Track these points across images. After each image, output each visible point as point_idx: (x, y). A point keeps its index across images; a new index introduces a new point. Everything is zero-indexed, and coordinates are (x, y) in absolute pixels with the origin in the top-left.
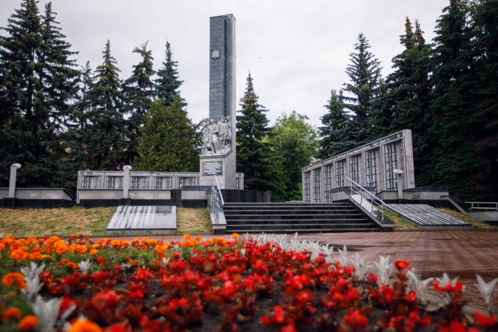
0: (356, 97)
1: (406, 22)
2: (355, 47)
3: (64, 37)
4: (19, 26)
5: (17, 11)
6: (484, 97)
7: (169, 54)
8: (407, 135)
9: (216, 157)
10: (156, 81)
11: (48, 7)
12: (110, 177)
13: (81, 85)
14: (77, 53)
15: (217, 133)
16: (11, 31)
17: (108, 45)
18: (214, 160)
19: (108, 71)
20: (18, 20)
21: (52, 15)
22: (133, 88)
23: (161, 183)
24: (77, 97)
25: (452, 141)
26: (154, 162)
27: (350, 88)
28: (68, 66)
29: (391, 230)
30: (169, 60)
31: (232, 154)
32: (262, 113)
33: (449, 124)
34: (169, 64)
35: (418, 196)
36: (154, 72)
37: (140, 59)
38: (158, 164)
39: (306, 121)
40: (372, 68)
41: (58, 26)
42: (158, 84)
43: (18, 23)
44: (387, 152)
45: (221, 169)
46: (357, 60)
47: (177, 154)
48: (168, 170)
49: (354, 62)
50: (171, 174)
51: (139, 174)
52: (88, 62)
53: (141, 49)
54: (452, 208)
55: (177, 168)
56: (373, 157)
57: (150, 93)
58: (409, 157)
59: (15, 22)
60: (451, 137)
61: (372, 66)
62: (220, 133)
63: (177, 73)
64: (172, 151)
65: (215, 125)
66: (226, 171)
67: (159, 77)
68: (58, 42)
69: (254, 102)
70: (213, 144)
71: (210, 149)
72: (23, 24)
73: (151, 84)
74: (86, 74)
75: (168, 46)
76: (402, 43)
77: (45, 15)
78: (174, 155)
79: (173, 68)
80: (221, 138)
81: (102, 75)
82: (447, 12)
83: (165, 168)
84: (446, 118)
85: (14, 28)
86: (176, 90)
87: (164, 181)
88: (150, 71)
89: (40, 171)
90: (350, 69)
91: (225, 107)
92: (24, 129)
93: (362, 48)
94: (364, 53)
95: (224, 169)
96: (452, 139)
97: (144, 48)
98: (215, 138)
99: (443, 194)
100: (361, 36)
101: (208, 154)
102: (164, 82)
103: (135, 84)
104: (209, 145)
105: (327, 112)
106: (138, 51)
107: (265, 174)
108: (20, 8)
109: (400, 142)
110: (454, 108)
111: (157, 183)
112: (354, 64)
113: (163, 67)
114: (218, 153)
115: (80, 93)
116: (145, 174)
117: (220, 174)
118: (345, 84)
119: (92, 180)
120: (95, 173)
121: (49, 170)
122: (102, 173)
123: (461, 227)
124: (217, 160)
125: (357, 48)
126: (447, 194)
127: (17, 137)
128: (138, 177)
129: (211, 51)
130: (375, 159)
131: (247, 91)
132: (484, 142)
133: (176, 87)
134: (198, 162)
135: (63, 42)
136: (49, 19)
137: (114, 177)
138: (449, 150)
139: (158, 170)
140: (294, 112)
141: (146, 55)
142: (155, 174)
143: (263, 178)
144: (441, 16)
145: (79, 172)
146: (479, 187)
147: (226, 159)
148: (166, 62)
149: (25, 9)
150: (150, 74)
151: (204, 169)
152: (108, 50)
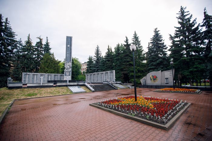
0: (96, 58)
1: (108, 46)
3: (12, 29)
6: (123, 64)
7: (47, 40)
11: (7, 19)
12: (33, 75)
13: (18, 45)
14: (17, 35)
19: (29, 42)
21: (8, 22)
24: (17, 49)
26: (47, 71)
27: (95, 57)
28: (13, 39)
29: (117, 89)
30: (47, 42)
36: (43, 45)
37: (39, 40)
38: (48, 71)
39: (78, 60)
41: (10, 26)
42: (44, 48)
48: (51, 73)
50: (52, 74)
52: (21, 39)
54: (122, 84)
63: (50, 46)
65: (68, 63)
68: (10, 31)
71: (67, 69)
73: (42, 48)
74: (20, 42)
75: (47, 38)
76: (107, 50)
77: (5, 21)
79: (49, 44)
81: (26, 44)
86: (50, 51)
87: (50, 76)
89: (6, 72)
93: (98, 48)
97: (40, 37)
99: (120, 82)
101: (66, 70)
102: (46, 48)
103: (37, 47)
104: (67, 68)
105: (88, 60)
106: (38, 38)
110: (119, 65)
111: (48, 76)
113: (45, 44)
116: (44, 74)
117: (70, 75)
119: (27, 75)
120: (28, 73)
124: (69, 72)
128: (42, 75)
132: (123, 72)
135: (11, 31)
136: (6, 23)
137: (34, 75)
139: (48, 73)
141: (41, 39)
142: (47, 74)
145: (23, 73)
146: (122, 80)
151: (65, 74)
152: (29, 36)
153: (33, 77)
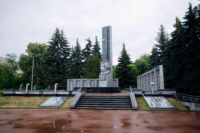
1: (176, 19)
2: (159, 30)
3: (66, 39)
4: (54, 38)
5: (54, 34)
7: (97, 40)
8: (161, 67)
9: (104, 74)
10: (93, 49)
11: (62, 31)
12: (76, 81)
13: (71, 52)
14: (70, 43)
15: (104, 66)
16: (52, 40)
17: (77, 40)
18: (103, 75)
19: (78, 48)
20: (54, 36)
22: (86, 52)
23: (91, 82)
24: (70, 56)
25: (190, 67)
26: (89, 76)
27: (156, 46)
28: (67, 47)
30: (97, 41)
31: (111, 73)
32: (128, 56)
33: (188, 60)
34: (97, 43)
35: (162, 93)
36: (92, 46)
37: (87, 43)
40: (166, 37)
41: (65, 36)
42: (93, 50)
43: (54, 37)
44: (156, 73)
45: (105, 78)
46: (160, 35)
47: (96, 73)
48: (93, 78)
49: (159, 35)
50: (94, 79)
51: (84, 80)
53: (88, 39)
55: (96, 77)
56: (153, 75)
57: (91, 53)
58: (162, 76)
59: (53, 37)
60: (189, 65)
61: (166, 36)
62: (105, 66)
63: (99, 45)
64: (94, 72)
65: (104, 64)
66: (107, 79)
67: (94, 47)
68: (64, 41)
69: (125, 52)
70: (103, 70)
72: (55, 37)
73: (91, 50)
74: (72, 49)
75: (96, 37)
76: (174, 27)
78: (95, 73)
79: (98, 44)
80: (106, 68)
81: (76, 49)
82: (187, 14)
83: (92, 77)
84: (187, 57)
85: (53, 39)
86: (99, 51)
87: (92, 82)
88: (91, 46)
90: (157, 38)
91: (108, 57)
92: (55, 67)
93: (162, 30)
94: (163, 32)
95: (106, 78)
96: (190, 66)
97: (89, 39)
98: (103, 68)
99: (173, 92)
100: (161, 25)
101: (102, 73)
102: (95, 49)
103: (86, 50)
106: (87, 40)
107: (129, 78)
108: (54, 33)
109: (159, 70)
112: (159, 36)
113: (95, 44)
114: (105, 73)
115: (70, 55)
116: (86, 80)
117: (105, 80)
118: (154, 44)
119: (71, 82)
120: (72, 80)
121: (61, 79)
122: (74, 80)
123: (170, 109)
124: (105, 75)
125: (160, 30)
126: (175, 92)
127: (52, 69)
128: (84, 81)
129: (103, 39)
130: (154, 75)
131: (123, 49)
133: (99, 50)
134: (99, 76)
136: (62, 34)
138: (189, 70)
140: (146, 54)
141: (89, 41)
142: (89, 80)
143: (128, 79)
144: (185, 16)
145: (68, 79)
147: (108, 75)
148: (96, 42)
149: (56, 33)
150: (90, 47)
151: (101, 79)
152: (78, 41)
153: (76, 84)
